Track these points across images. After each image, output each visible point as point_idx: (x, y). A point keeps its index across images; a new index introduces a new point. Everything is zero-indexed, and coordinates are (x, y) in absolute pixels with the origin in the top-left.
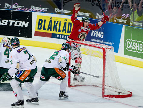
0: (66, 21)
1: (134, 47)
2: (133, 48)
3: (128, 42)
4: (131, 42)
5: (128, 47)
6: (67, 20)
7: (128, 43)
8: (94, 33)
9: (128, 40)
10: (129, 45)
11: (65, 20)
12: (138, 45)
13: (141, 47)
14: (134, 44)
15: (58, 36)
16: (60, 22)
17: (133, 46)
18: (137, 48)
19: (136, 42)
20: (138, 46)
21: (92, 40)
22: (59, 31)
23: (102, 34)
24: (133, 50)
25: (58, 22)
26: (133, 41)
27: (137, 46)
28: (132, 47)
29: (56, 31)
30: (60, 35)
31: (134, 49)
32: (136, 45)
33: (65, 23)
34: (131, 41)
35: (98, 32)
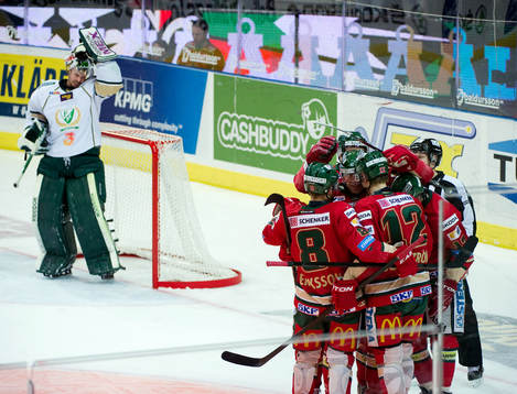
0: (38, 65)
1: (244, 137)
2: (239, 139)
3: (226, 121)
4: (235, 122)
5: (226, 138)
6: (41, 62)
7: (226, 125)
8: (122, 98)
9: (226, 116)
10: (228, 130)
11: (36, 61)
12: (254, 130)
13: (265, 136)
14: (244, 128)
15: (15, 110)
16: (22, 68)
17: (240, 134)
18: (253, 138)
19: (248, 122)
20: (255, 134)
21: (117, 118)
22: (20, 95)
23: (147, 100)
24: (239, 144)
25: (14, 67)
26: (239, 117)
27: (252, 133)
28: (236, 135)
29: (11, 94)
30: (21, 106)
31: (244, 141)
32: (247, 131)
33: (37, 71)
34: (234, 118)
35: (134, 94)
